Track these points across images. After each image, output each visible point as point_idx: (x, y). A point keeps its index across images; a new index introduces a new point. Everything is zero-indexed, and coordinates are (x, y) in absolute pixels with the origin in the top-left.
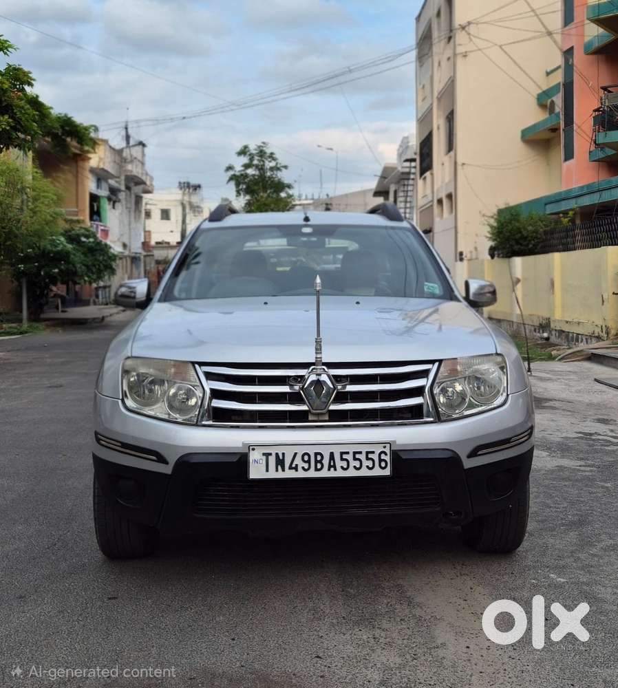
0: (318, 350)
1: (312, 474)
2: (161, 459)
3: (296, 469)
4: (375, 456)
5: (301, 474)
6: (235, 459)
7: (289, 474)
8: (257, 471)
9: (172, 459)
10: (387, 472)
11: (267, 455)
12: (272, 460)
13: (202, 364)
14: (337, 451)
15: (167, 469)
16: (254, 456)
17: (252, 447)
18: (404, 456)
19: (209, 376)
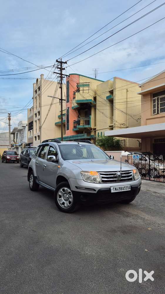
0: (121, 169)
1: (121, 191)
2: (95, 190)
3: (118, 190)
4: (129, 187)
5: (119, 191)
6: (109, 189)
7: (117, 191)
8: (112, 191)
9: (97, 190)
10: (130, 190)
11: (114, 188)
12: (115, 189)
13: (99, 172)
14: (122, 187)
15: (95, 192)
16: (112, 188)
17: (111, 187)
18: (133, 187)
19: (101, 174)
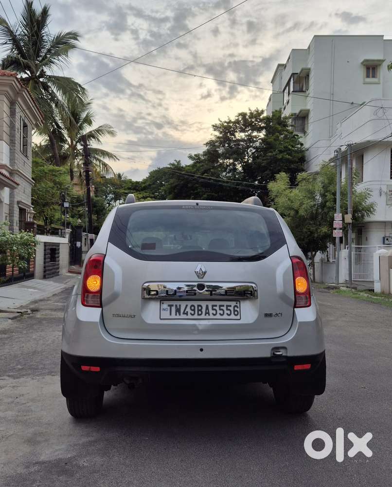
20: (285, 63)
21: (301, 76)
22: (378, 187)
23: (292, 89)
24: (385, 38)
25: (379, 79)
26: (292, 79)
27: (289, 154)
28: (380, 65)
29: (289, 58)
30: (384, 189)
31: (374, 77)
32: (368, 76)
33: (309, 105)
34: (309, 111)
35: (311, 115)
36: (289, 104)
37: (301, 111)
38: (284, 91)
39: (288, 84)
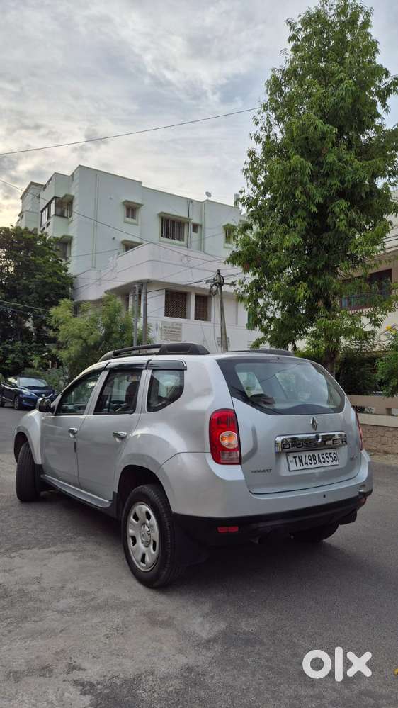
20: (45, 184)
21: (64, 201)
22: (155, 322)
23: (53, 212)
24: (143, 185)
25: (138, 221)
26: (54, 201)
27: (59, 280)
28: (139, 208)
29: (51, 179)
30: (160, 325)
31: (133, 218)
32: (128, 216)
33: (72, 231)
34: (71, 238)
35: (74, 243)
36: (49, 227)
37: (63, 237)
38: (42, 211)
39: (48, 205)
